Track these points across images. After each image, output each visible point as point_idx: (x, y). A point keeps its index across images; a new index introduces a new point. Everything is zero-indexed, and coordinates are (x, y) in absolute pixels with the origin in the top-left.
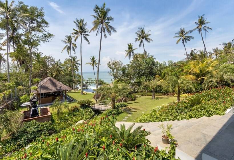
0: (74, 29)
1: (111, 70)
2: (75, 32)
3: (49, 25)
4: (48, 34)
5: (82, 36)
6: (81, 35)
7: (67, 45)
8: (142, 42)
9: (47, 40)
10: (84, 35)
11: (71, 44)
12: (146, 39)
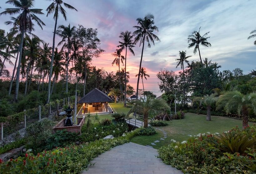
0: (120, 42)
1: (162, 81)
2: (121, 44)
3: (100, 42)
4: (100, 50)
5: (128, 47)
6: (126, 46)
7: (116, 58)
8: (197, 47)
9: (99, 55)
10: (129, 46)
11: (119, 56)
12: (203, 43)
